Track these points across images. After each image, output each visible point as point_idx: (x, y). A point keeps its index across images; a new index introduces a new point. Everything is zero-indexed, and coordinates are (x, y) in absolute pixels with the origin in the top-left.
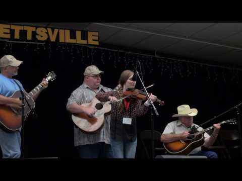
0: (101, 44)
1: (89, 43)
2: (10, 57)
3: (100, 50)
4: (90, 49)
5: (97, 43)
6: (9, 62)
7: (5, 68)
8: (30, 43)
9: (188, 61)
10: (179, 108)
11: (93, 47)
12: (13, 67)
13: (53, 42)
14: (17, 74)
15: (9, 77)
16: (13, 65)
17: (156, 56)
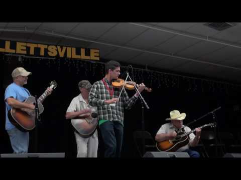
0: (101, 60)
1: (92, 59)
2: (21, 69)
3: (101, 64)
4: (93, 64)
5: (98, 59)
6: (19, 72)
7: (17, 78)
8: (43, 58)
9: (172, 74)
10: (171, 113)
11: (95, 62)
12: (23, 77)
13: (62, 58)
14: (26, 83)
15: (21, 86)
16: (23, 75)
17: (147, 70)
